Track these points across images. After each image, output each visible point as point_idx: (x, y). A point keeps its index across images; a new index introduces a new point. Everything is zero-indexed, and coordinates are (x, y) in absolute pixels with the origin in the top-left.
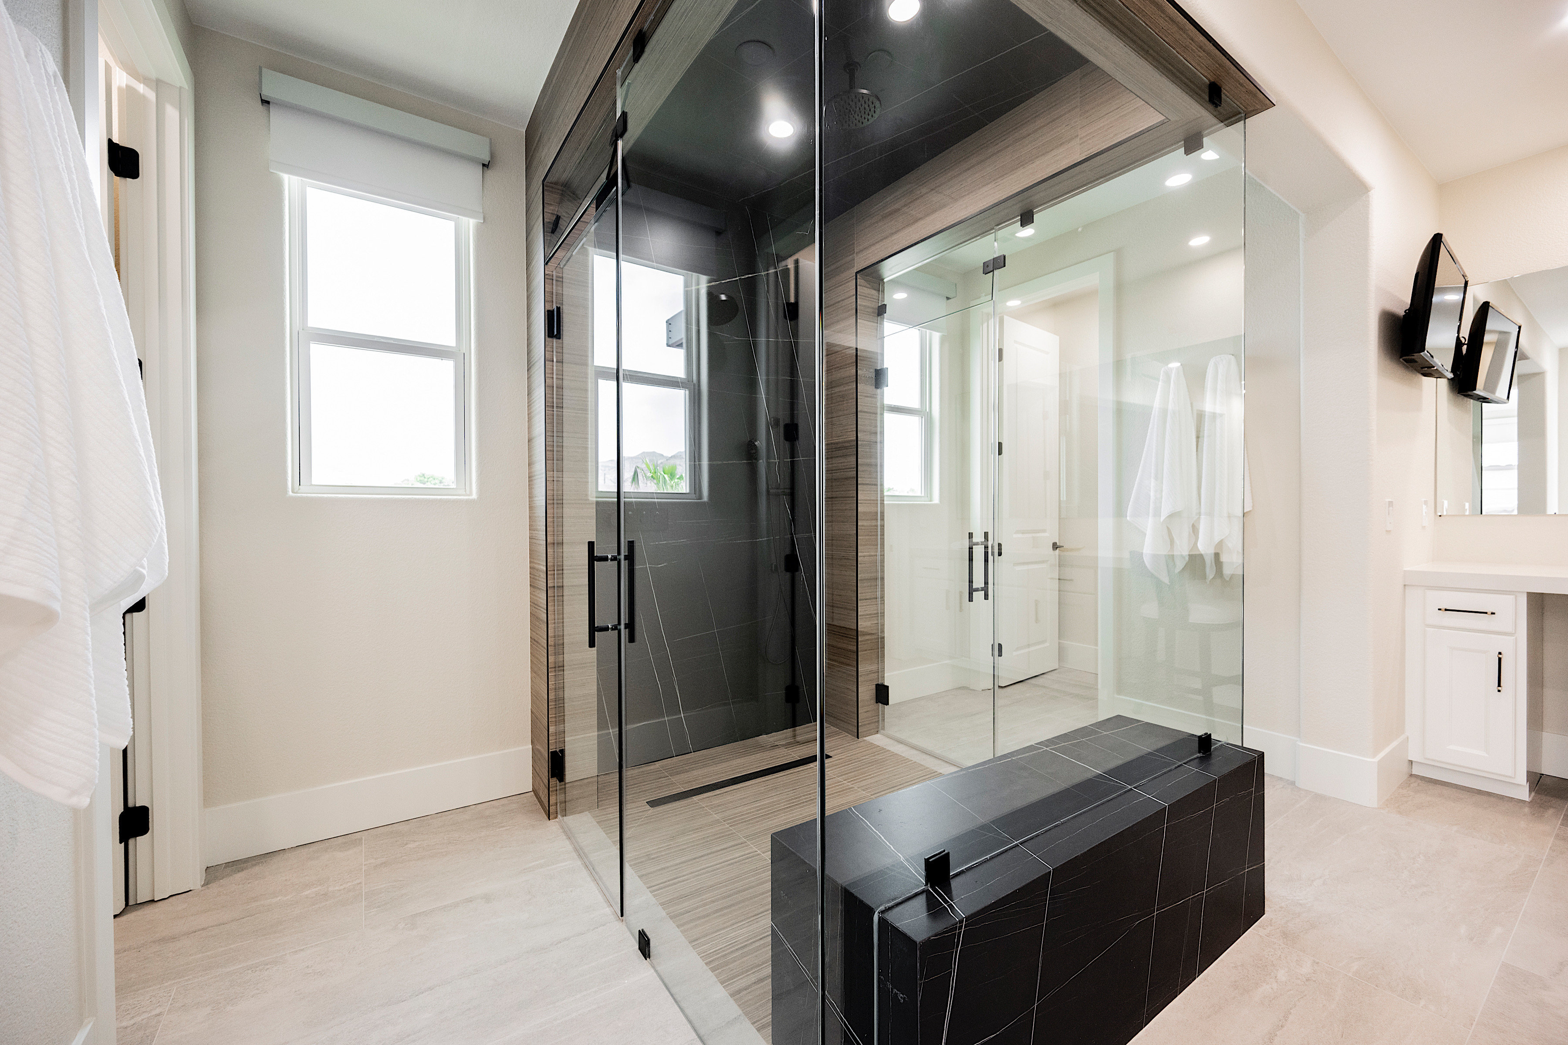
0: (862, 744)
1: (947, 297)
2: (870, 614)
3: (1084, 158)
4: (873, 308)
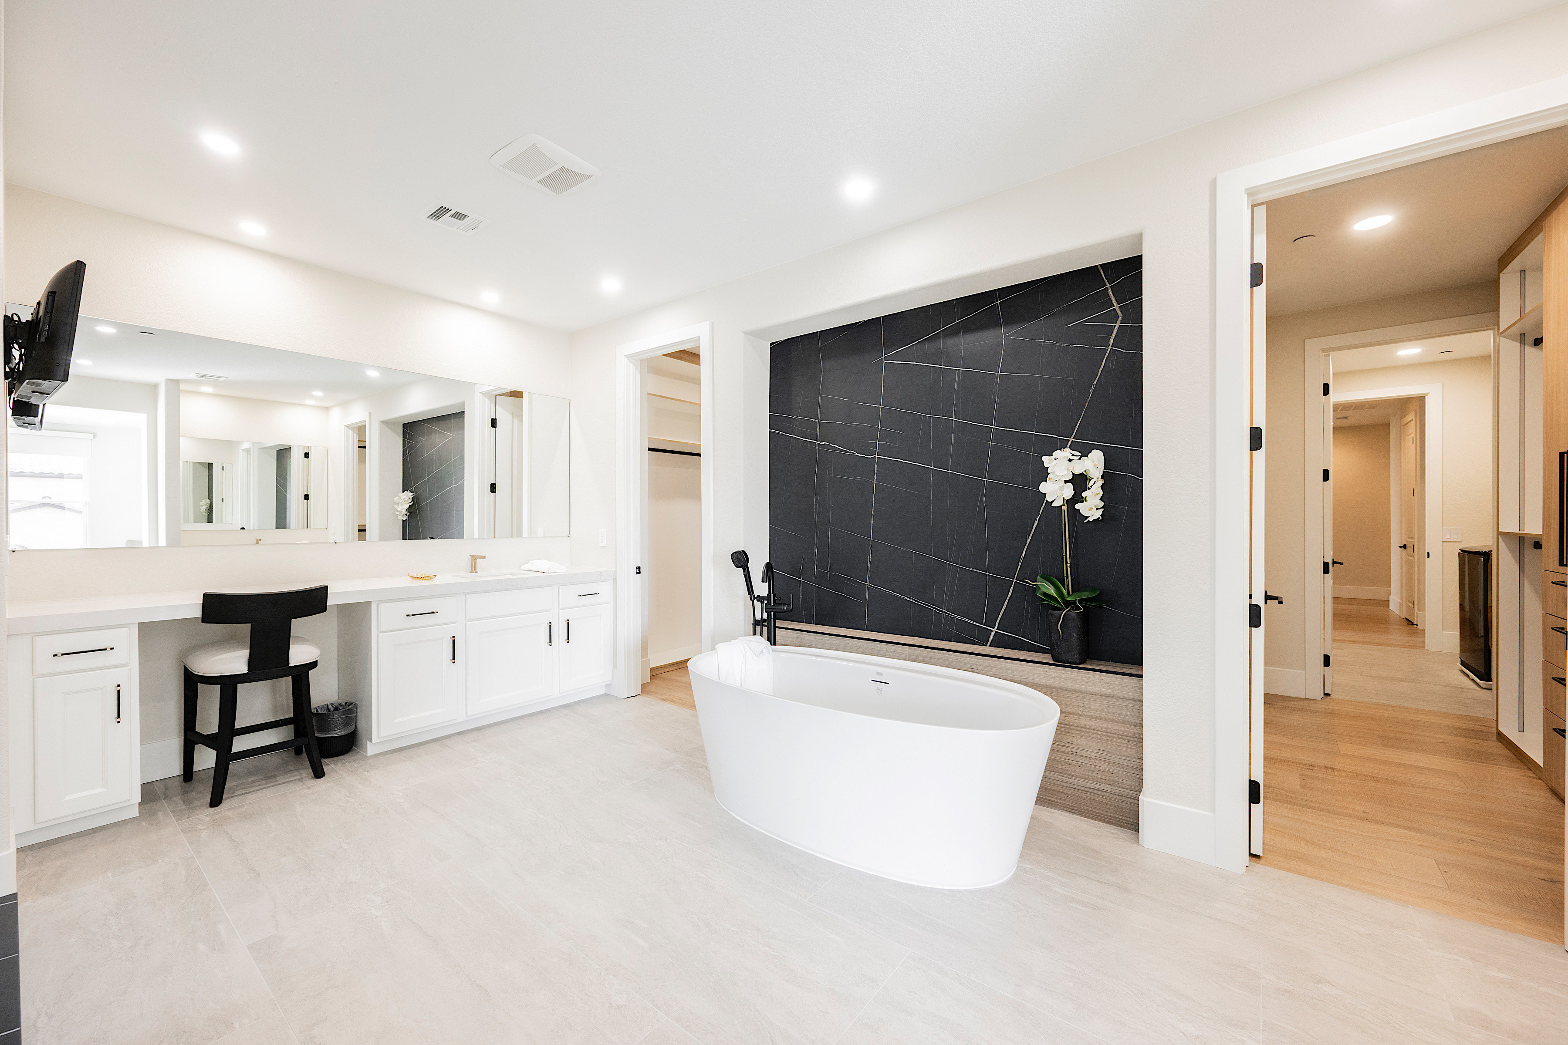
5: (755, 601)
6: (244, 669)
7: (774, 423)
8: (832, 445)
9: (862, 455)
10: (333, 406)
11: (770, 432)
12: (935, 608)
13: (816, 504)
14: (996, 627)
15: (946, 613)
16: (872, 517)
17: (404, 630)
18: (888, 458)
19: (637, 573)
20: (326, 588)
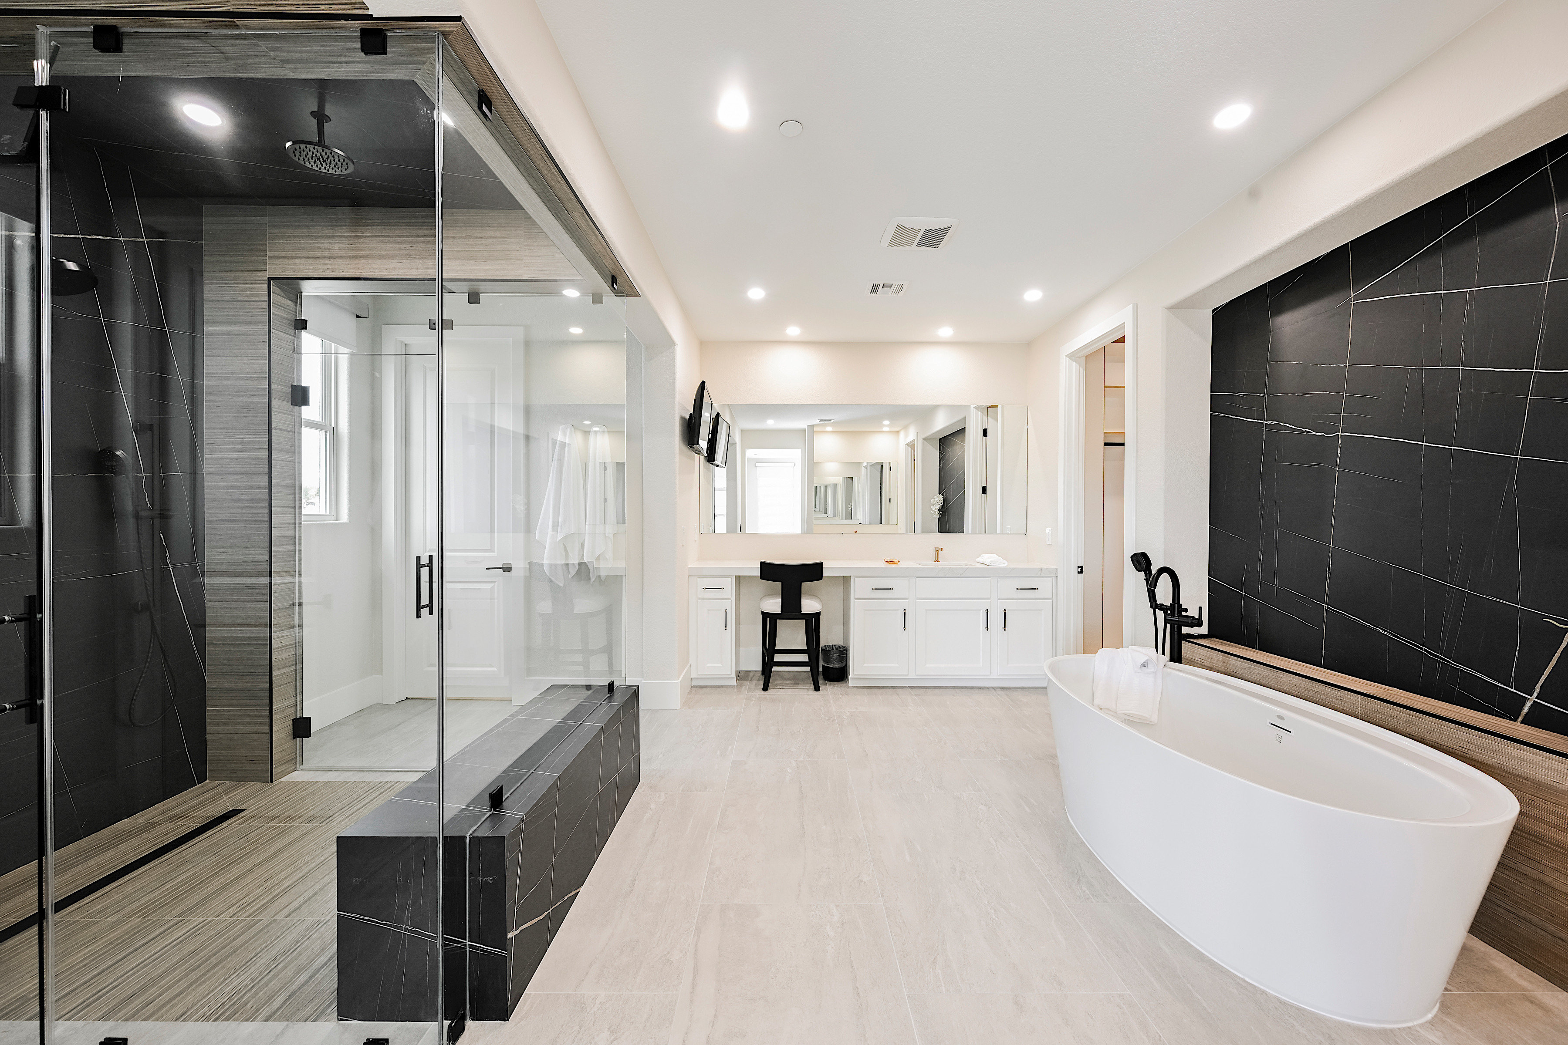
0: (276, 788)
1: (357, 315)
2: (287, 646)
3: (527, 278)
4: (289, 320)
5: (1157, 610)
6: (778, 610)
7: (1215, 404)
8: (1282, 424)
9: (1320, 434)
10: (901, 430)
11: (1211, 415)
12: (1425, 650)
13: (1262, 500)
14: (1535, 694)
15: (1444, 659)
16: (1333, 515)
17: (870, 599)
18: (1356, 435)
19: (1079, 573)
20: (821, 564)
